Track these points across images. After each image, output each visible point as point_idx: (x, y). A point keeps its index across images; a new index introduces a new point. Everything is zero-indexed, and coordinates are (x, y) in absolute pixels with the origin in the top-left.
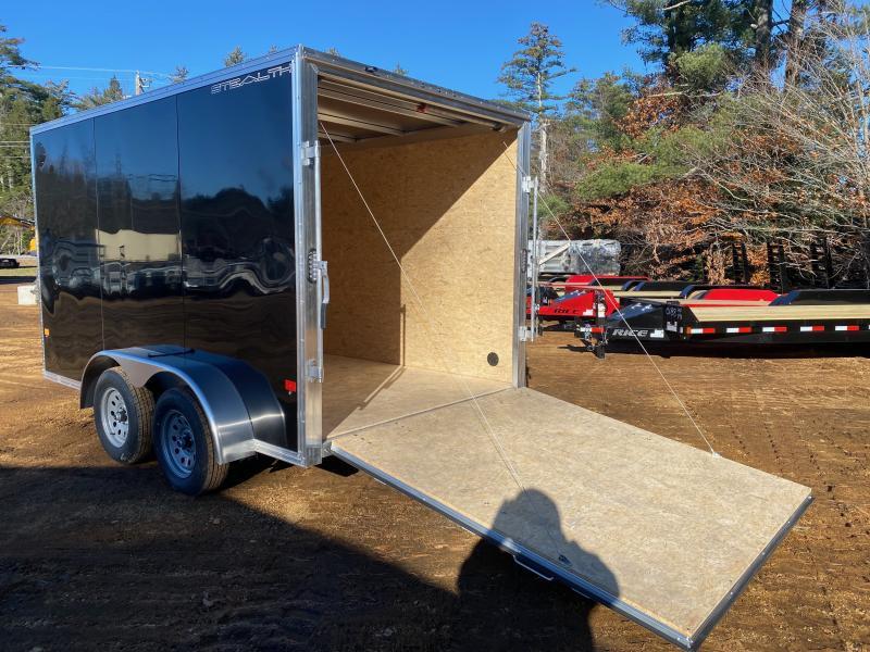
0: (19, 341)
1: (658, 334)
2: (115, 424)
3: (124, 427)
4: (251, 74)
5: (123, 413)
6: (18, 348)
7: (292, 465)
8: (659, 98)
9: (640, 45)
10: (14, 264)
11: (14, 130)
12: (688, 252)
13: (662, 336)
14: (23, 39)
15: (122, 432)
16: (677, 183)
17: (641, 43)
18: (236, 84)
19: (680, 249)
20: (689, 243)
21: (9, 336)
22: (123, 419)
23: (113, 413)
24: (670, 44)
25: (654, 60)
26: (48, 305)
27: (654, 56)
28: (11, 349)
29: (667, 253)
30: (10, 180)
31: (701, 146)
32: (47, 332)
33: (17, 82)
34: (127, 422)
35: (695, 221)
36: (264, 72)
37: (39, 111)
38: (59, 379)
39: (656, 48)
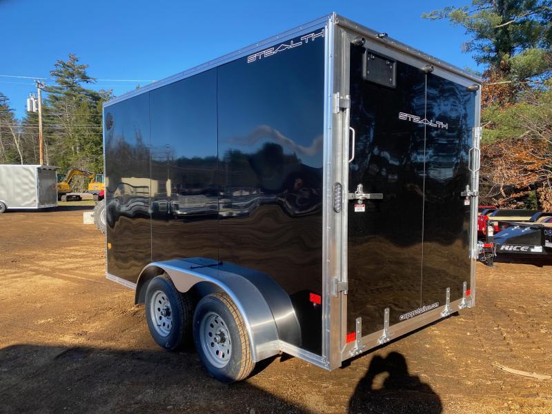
0: (84, 248)
1: (538, 249)
2: (161, 318)
3: (168, 321)
4: (285, 43)
5: (167, 310)
6: (84, 253)
7: (293, 357)
8: (495, 86)
9: (475, 53)
10: (79, 198)
11: (81, 119)
12: (526, 189)
13: (541, 251)
14: (88, 65)
15: (166, 325)
16: (515, 142)
17: (476, 51)
18: (269, 53)
19: (519, 187)
20: (525, 183)
21: (78, 245)
22: (168, 314)
23: (159, 309)
24: (497, 51)
25: (485, 62)
26: (111, 224)
27: (485, 59)
28: (80, 253)
29: (510, 190)
30: (78, 148)
31: (534, 116)
32: (110, 245)
33: (84, 90)
34: (171, 317)
35: (529, 167)
36: (297, 40)
37: (95, 107)
38: (117, 280)
39: (486, 54)
